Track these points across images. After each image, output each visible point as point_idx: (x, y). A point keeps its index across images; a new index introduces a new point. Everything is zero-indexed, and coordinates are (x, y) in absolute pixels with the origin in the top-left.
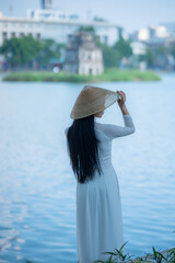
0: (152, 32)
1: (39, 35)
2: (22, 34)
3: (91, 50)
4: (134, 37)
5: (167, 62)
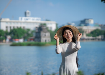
1: (24, 27)
2: (17, 27)
3: (46, 32)
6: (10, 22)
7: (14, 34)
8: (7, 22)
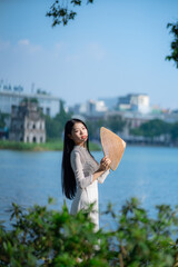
3: (36, 120)
4: (74, 110)
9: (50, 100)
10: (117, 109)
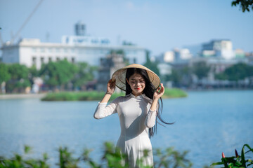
0: (177, 54)
1: (73, 59)
2: (58, 59)
4: (160, 59)
5: (191, 81)
6: (42, 47)
7: (50, 75)
8: (34, 48)
9: (135, 51)
10: (201, 55)
